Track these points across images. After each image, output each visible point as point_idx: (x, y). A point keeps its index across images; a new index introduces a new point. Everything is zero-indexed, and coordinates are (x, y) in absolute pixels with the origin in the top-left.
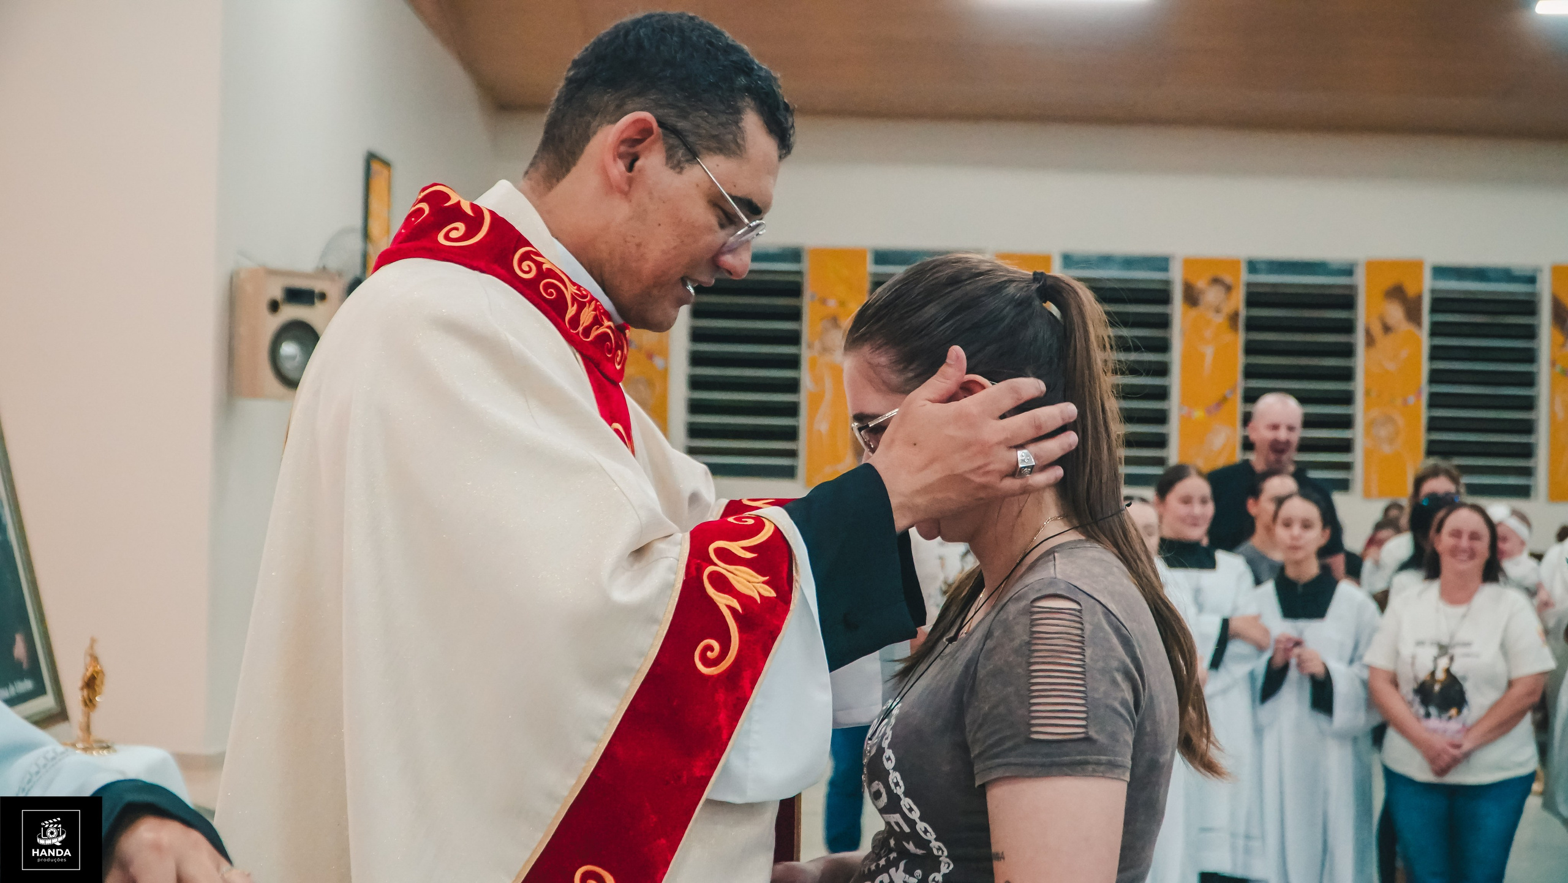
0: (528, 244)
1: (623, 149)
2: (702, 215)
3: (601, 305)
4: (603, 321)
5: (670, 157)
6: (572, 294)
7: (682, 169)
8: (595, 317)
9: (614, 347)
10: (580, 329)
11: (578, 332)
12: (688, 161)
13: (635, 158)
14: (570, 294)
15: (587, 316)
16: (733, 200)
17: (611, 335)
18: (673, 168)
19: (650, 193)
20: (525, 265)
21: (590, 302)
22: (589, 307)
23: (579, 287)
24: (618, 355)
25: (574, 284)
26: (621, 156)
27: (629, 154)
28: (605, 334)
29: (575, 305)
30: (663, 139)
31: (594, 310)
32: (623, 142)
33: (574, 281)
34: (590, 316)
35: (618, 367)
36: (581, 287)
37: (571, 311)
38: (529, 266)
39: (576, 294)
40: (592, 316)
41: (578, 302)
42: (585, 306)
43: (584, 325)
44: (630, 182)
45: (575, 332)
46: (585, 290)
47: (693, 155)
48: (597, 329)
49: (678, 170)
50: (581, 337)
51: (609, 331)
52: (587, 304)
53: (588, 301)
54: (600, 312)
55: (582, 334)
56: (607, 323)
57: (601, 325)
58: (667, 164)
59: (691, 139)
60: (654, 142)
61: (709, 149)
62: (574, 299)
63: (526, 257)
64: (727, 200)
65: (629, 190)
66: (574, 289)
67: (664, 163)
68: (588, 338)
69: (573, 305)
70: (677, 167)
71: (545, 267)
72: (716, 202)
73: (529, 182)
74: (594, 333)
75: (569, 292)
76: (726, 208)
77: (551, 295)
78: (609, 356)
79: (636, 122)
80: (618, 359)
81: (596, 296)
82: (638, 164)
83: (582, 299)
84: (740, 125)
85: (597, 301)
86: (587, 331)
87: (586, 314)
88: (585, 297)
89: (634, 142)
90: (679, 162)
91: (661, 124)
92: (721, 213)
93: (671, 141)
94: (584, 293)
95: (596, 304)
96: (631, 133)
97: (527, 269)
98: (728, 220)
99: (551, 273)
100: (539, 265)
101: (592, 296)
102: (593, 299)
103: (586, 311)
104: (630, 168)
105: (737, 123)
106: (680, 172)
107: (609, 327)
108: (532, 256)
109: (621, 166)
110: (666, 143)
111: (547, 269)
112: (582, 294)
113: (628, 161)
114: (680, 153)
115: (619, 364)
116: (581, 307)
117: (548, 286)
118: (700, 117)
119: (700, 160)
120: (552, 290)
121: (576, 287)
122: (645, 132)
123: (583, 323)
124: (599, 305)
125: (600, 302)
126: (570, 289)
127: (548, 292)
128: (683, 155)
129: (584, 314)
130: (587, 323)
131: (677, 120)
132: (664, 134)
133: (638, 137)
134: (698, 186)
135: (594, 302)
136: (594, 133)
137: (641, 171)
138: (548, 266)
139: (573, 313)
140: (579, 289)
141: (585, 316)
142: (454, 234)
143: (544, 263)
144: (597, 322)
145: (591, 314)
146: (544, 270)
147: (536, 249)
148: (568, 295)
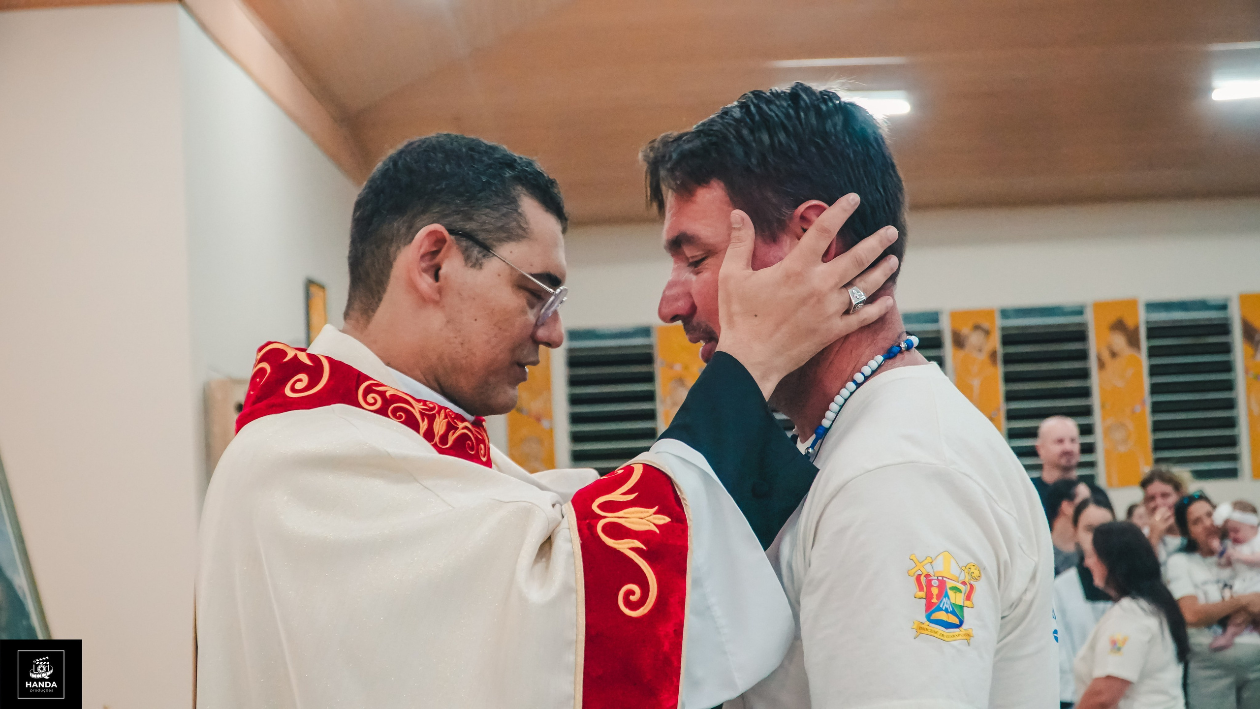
0: (368, 378)
1: (426, 264)
2: (512, 300)
3: (451, 411)
4: (457, 425)
5: (467, 258)
6: (420, 411)
7: (481, 265)
8: (448, 423)
9: (474, 443)
10: (437, 439)
11: (437, 442)
12: (484, 256)
13: (438, 268)
14: (418, 412)
15: (440, 426)
16: (534, 278)
17: (468, 434)
18: (474, 266)
19: (460, 294)
20: (370, 398)
21: (439, 412)
22: (440, 415)
23: (425, 402)
24: (479, 450)
25: (419, 401)
26: (425, 271)
27: (432, 266)
28: (463, 435)
29: (426, 420)
30: (458, 244)
31: (445, 418)
33: (417, 397)
34: (442, 424)
35: (484, 459)
37: (424, 426)
38: (374, 398)
39: (423, 409)
40: (444, 424)
41: (428, 416)
42: (436, 417)
43: (440, 434)
44: (440, 291)
45: (434, 442)
46: (431, 403)
47: (487, 249)
48: (453, 433)
49: (478, 267)
50: (440, 446)
51: (466, 431)
52: (437, 415)
53: (437, 412)
54: (451, 418)
55: (442, 442)
56: (461, 425)
57: (457, 428)
58: (466, 265)
59: (481, 236)
60: (449, 248)
61: (501, 240)
62: (423, 415)
63: (368, 390)
66: (420, 406)
67: (463, 263)
68: (446, 444)
69: (423, 420)
70: (477, 265)
71: (388, 394)
72: (521, 285)
73: (349, 323)
74: (452, 438)
76: (530, 286)
77: (401, 417)
78: (472, 453)
79: (429, 235)
80: (482, 452)
81: (442, 405)
82: (442, 272)
83: (430, 414)
84: (519, 211)
85: (445, 409)
86: (445, 438)
87: (438, 423)
88: (433, 409)
89: (434, 254)
90: (477, 259)
91: (451, 232)
92: (527, 294)
93: (464, 244)
94: (431, 406)
95: (445, 411)
96: (428, 246)
97: (372, 401)
98: (536, 297)
99: (395, 398)
101: (439, 406)
102: (441, 408)
104: (436, 277)
105: (516, 211)
106: (481, 268)
107: (462, 428)
108: (374, 387)
109: (429, 279)
110: (460, 246)
111: (391, 396)
112: (429, 407)
113: (433, 272)
114: (476, 252)
115: (484, 456)
116: (432, 418)
117: (396, 409)
118: (483, 214)
119: (494, 252)
120: (401, 413)
121: (422, 404)
122: (439, 242)
123: (438, 433)
124: (449, 412)
125: (448, 409)
126: (418, 407)
127: (398, 415)
128: (479, 252)
129: (436, 425)
130: (441, 432)
131: (464, 223)
132: (456, 240)
133: (434, 249)
134: (499, 275)
135: (443, 411)
136: (395, 259)
137: (446, 278)
138: (392, 393)
139: (426, 425)
140: (425, 405)
141: (438, 426)
142: (299, 386)
143: (387, 391)
144: (451, 427)
145: (444, 422)
146: (388, 397)
147: (375, 381)
148: (416, 412)
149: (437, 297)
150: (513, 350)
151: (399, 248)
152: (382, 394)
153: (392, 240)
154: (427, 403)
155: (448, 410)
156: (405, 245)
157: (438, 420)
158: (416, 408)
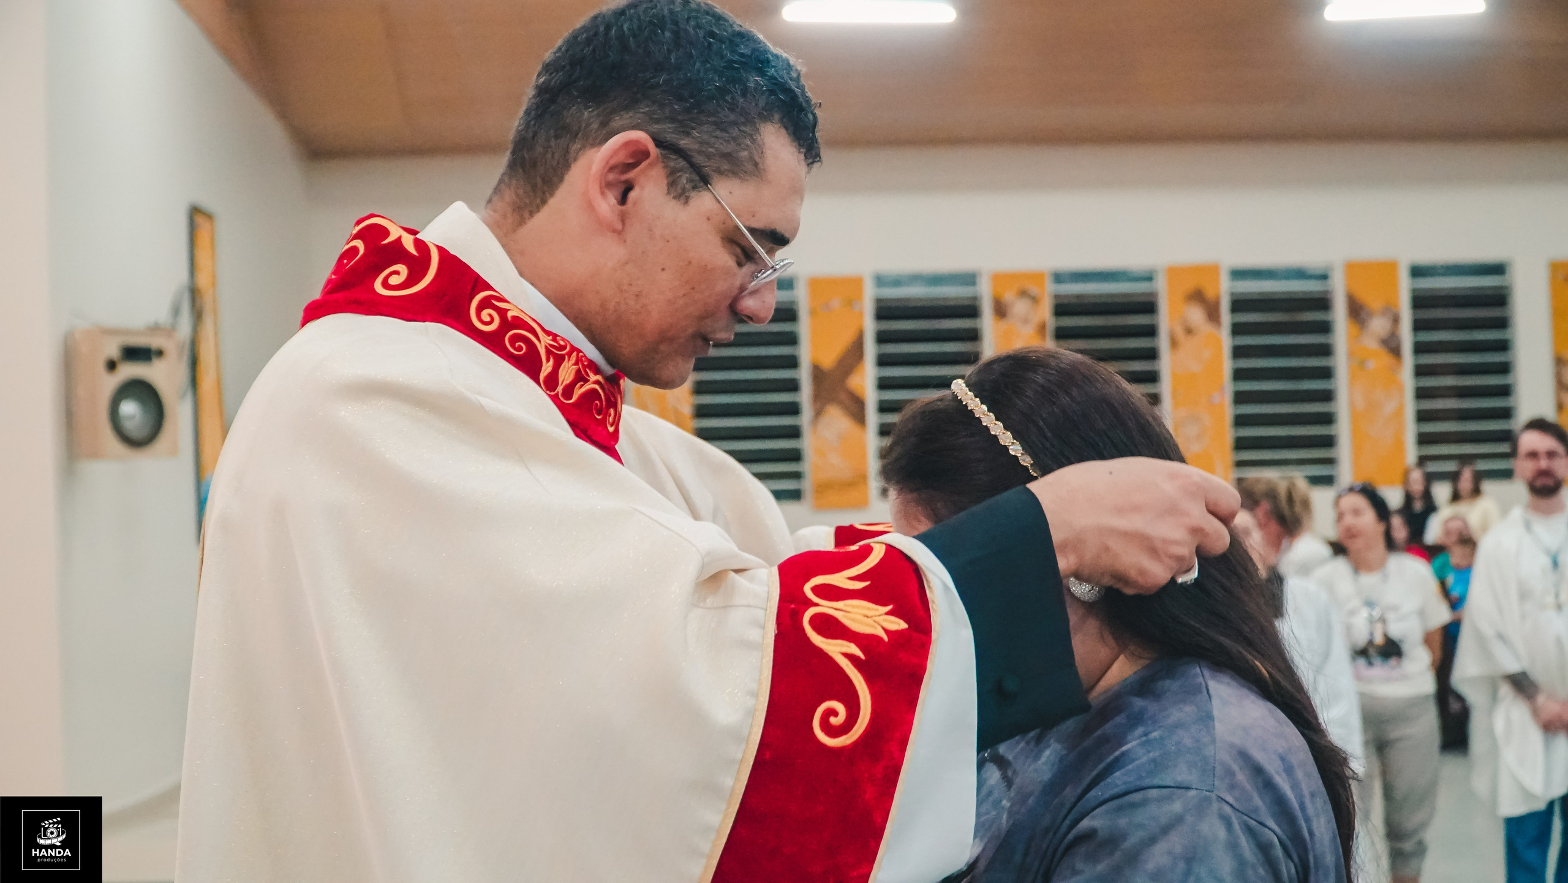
1: (612, 176)
2: (717, 255)
3: (585, 356)
4: (589, 376)
5: (672, 184)
6: (546, 347)
7: (688, 198)
8: (578, 372)
9: (604, 406)
10: (560, 389)
11: (558, 393)
12: (694, 188)
13: (628, 188)
14: (543, 347)
15: (567, 373)
16: (751, 233)
17: (600, 391)
18: (677, 197)
20: (485, 314)
21: (570, 354)
22: (569, 360)
23: (555, 337)
24: (610, 415)
25: (548, 333)
26: (609, 185)
27: (621, 183)
28: (593, 391)
29: (552, 360)
30: (664, 163)
31: (576, 363)
32: (612, 169)
33: (547, 328)
34: (571, 371)
35: (611, 429)
36: (557, 335)
37: (547, 368)
38: (490, 315)
39: (551, 345)
40: (573, 371)
41: (555, 355)
42: (565, 360)
43: (564, 384)
44: (623, 218)
45: (553, 391)
46: (563, 339)
47: (704, 181)
48: (582, 386)
49: (683, 199)
50: (562, 399)
51: (597, 386)
52: (567, 357)
53: (567, 354)
54: (583, 365)
55: (563, 394)
56: (593, 377)
57: (586, 381)
58: (668, 193)
59: (699, 160)
60: (651, 165)
61: (720, 172)
62: (549, 353)
63: (485, 304)
64: (743, 235)
65: (624, 228)
66: (546, 340)
67: (665, 192)
68: (571, 399)
69: (548, 360)
70: (682, 196)
71: (510, 314)
72: (731, 238)
73: (491, 213)
74: (578, 392)
75: (542, 344)
76: (743, 243)
77: (520, 349)
78: (599, 417)
79: (627, 144)
80: (611, 419)
81: (578, 346)
82: (633, 195)
83: (560, 352)
84: (756, 137)
85: (579, 351)
86: (569, 391)
88: (564, 348)
89: (629, 167)
90: (684, 190)
91: (659, 143)
92: (738, 250)
93: (672, 164)
94: (562, 343)
95: (578, 355)
96: (622, 157)
97: (488, 319)
98: (746, 257)
99: (518, 322)
101: (572, 346)
102: (574, 349)
103: (565, 366)
104: (623, 200)
106: (687, 201)
107: (597, 382)
108: (494, 302)
109: (612, 199)
110: (665, 167)
112: (559, 344)
113: (622, 188)
114: (686, 178)
115: (612, 425)
116: (559, 361)
117: (515, 339)
118: (706, 132)
119: (711, 186)
120: (521, 344)
121: (551, 337)
122: (639, 156)
123: (562, 383)
124: (582, 356)
125: (582, 352)
126: (544, 340)
127: (517, 346)
128: (690, 181)
129: (563, 370)
130: (567, 381)
131: (678, 137)
132: (664, 157)
133: (631, 161)
134: (708, 219)
135: (575, 354)
136: (575, 160)
137: (635, 204)
138: (515, 314)
139: (550, 369)
140: (554, 340)
141: (564, 373)
142: (394, 280)
143: (510, 310)
144: (580, 378)
145: (573, 369)
146: (510, 319)
147: (499, 293)
148: (541, 347)
149: (619, 225)
150: (701, 318)
151: (583, 147)
152: (502, 313)
153: (577, 135)
154: (558, 338)
155: (581, 354)
156: (593, 145)
157: (567, 364)
158: (542, 341)
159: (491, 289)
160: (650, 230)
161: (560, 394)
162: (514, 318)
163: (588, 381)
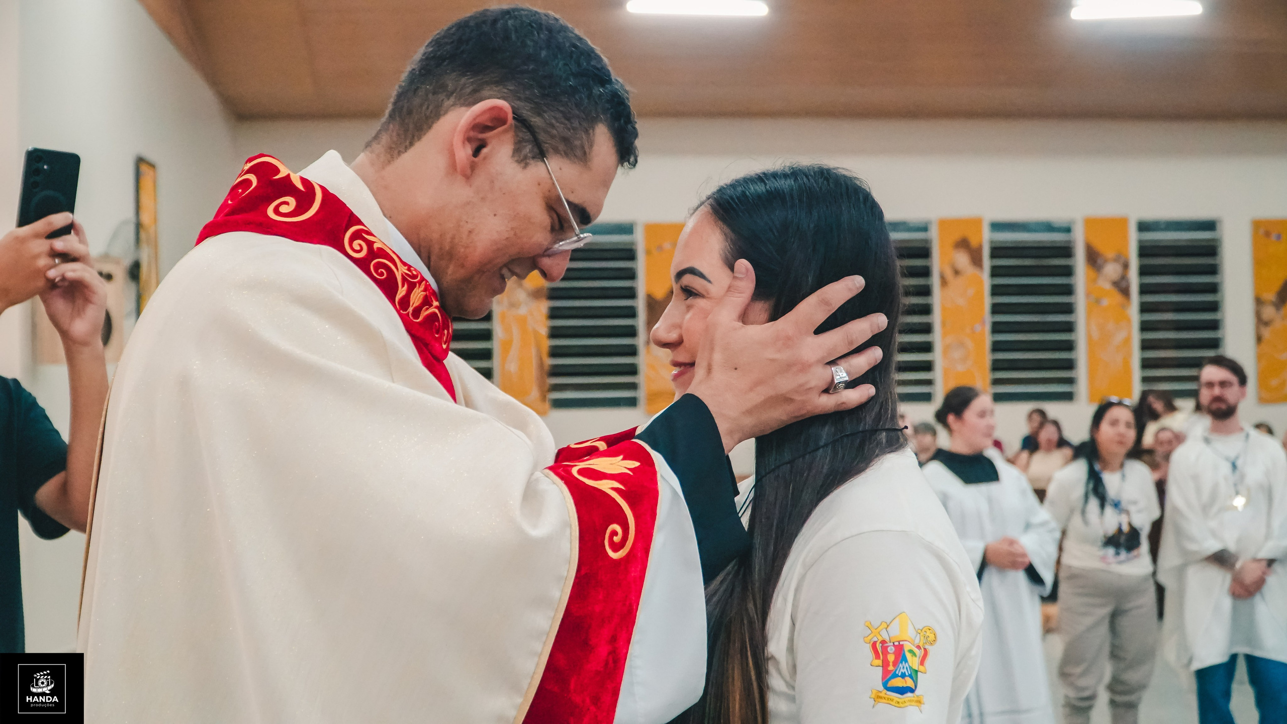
0: (360, 223)
1: (472, 134)
3: (429, 286)
4: (433, 302)
5: (517, 150)
6: (402, 275)
8: (425, 297)
9: (441, 327)
10: (410, 309)
11: (409, 312)
12: (533, 158)
13: (482, 144)
14: (400, 275)
15: (417, 297)
16: (568, 206)
17: (439, 315)
18: (519, 162)
20: (356, 244)
21: (420, 282)
22: (419, 287)
23: (409, 267)
24: (444, 335)
25: (405, 264)
26: (469, 141)
27: (477, 141)
28: (434, 314)
29: (406, 286)
30: (515, 132)
31: (425, 290)
32: (475, 126)
33: (404, 260)
34: (420, 296)
35: (444, 346)
36: (411, 266)
37: (402, 292)
38: (360, 245)
39: (406, 274)
40: (422, 297)
41: (408, 283)
42: (415, 287)
43: (414, 306)
44: (473, 167)
45: (404, 313)
46: (415, 270)
48: (427, 309)
49: (524, 165)
50: (411, 318)
51: (437, 311)
52: (417, 286)
53: (418, 282)
54: (429, 292)
55: (413, 314)
56: (436, 303)
57: (431, 305)
58: (513, 157)
59: (542, 137)
60: (506, 130)
61: (557, 151)
62: (404, 280)
63: (357, 236)
64: (562, 204)
65: (471, 175)
66: (404, 269)
67: (511, 155)
68: (418, 319)
69: (403, 286)
70: (523, 161)
71: (376, 246)
72: (553, 205)
74: (424, 313)
75: (400, 273)
76: (560, 211)
77: (382, 274)
78: (437, 336)
79: (492, 109)
80: (444, 338)
81: (426, 276)
82: (485, 150)
83: (412, 279)
84: (591, 134)
85: (427, 281)
86: (417, 312)
87: (416, 294)
88: (415, 277)
89: (484, 128)
90: (526, 157)
91: (516, 116)
92: (555, 217)
93: (521, 135)
94: (415, 273)
96: (483, 120)
97: (358, 248)
98: (560, 225)
99: (382, 253)
100: (370, 244)
101: (422, 277)
102: (423, 279)
103: (415, 291)
104: (477, 153)
105: (588, 132)
106: (525, 168)
107: (436, 307)
108: (364, 235)
109: (469, 151)
110: (515, 136)
112: (412, 274)
113: (475, 145)
114: (528, 149)
115: (445, 343)
116: (411, 287)
117: (379, 266)
118: (554, 117)
119: (546, 158)
120: (383, 270)
121: (406, 268)
122: (498, 120)
123: (413, 304)
124: (427, 286)
126: (401, 270)
127: (379, 272)
128: (531, 151)
129: (414, 295)
130: (417, 304)
131: (532, 115)
132: (517, 127)
133: (490, 124)
134: (539, 185)
135: (424, 282)
137: (485, 158)
138: (380, 246)
139: (404, 293)
140: (409, 270)
141: (415, 297)
142: (284, 209)
143: (375, 242)
144: (426, 302)
145: (422, 295)
146: (375, 250)
147: (368, 228)
148: (399, 275)
149: (469, 172)
151: (453, 105)
153: (452, 93)
154: (412, 268)
155: (428, 283)
156: (462, 106)
157: (417, 291)
158: (399, 269)
159: (362, 224)
160: (492, 182)
161: (410, 314)
162: (379, 249)
163: (432, 305)
